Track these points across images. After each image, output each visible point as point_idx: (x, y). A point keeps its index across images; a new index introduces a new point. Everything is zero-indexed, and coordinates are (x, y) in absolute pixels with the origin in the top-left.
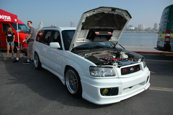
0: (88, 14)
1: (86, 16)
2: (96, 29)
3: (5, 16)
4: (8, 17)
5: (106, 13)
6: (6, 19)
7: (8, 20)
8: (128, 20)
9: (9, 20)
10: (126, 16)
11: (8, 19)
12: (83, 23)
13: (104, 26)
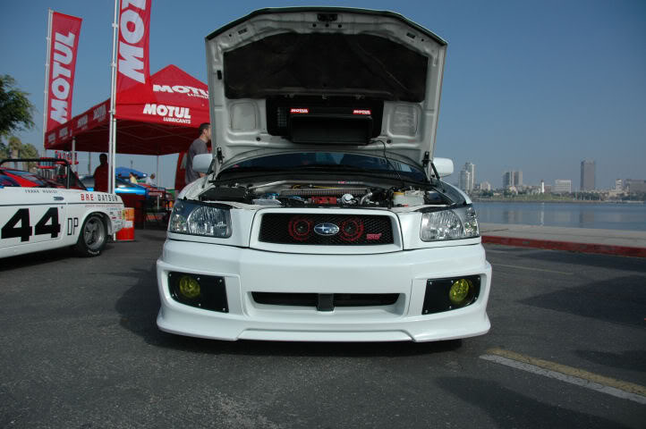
0: (224, 42)
1: (220, 49)
2: (292, 95)
3: (172, 109)
4: (182, 109)
5: (305, 35)
6: (174, 117)
7: (181, 121)
8: (431, 57)
9: (183, 118)
10: (408, 40)
11: (181, 116)
12: (219, 72)
13: (325, 85)
